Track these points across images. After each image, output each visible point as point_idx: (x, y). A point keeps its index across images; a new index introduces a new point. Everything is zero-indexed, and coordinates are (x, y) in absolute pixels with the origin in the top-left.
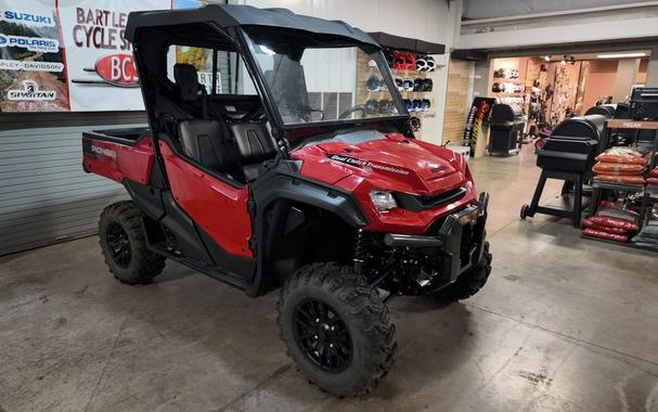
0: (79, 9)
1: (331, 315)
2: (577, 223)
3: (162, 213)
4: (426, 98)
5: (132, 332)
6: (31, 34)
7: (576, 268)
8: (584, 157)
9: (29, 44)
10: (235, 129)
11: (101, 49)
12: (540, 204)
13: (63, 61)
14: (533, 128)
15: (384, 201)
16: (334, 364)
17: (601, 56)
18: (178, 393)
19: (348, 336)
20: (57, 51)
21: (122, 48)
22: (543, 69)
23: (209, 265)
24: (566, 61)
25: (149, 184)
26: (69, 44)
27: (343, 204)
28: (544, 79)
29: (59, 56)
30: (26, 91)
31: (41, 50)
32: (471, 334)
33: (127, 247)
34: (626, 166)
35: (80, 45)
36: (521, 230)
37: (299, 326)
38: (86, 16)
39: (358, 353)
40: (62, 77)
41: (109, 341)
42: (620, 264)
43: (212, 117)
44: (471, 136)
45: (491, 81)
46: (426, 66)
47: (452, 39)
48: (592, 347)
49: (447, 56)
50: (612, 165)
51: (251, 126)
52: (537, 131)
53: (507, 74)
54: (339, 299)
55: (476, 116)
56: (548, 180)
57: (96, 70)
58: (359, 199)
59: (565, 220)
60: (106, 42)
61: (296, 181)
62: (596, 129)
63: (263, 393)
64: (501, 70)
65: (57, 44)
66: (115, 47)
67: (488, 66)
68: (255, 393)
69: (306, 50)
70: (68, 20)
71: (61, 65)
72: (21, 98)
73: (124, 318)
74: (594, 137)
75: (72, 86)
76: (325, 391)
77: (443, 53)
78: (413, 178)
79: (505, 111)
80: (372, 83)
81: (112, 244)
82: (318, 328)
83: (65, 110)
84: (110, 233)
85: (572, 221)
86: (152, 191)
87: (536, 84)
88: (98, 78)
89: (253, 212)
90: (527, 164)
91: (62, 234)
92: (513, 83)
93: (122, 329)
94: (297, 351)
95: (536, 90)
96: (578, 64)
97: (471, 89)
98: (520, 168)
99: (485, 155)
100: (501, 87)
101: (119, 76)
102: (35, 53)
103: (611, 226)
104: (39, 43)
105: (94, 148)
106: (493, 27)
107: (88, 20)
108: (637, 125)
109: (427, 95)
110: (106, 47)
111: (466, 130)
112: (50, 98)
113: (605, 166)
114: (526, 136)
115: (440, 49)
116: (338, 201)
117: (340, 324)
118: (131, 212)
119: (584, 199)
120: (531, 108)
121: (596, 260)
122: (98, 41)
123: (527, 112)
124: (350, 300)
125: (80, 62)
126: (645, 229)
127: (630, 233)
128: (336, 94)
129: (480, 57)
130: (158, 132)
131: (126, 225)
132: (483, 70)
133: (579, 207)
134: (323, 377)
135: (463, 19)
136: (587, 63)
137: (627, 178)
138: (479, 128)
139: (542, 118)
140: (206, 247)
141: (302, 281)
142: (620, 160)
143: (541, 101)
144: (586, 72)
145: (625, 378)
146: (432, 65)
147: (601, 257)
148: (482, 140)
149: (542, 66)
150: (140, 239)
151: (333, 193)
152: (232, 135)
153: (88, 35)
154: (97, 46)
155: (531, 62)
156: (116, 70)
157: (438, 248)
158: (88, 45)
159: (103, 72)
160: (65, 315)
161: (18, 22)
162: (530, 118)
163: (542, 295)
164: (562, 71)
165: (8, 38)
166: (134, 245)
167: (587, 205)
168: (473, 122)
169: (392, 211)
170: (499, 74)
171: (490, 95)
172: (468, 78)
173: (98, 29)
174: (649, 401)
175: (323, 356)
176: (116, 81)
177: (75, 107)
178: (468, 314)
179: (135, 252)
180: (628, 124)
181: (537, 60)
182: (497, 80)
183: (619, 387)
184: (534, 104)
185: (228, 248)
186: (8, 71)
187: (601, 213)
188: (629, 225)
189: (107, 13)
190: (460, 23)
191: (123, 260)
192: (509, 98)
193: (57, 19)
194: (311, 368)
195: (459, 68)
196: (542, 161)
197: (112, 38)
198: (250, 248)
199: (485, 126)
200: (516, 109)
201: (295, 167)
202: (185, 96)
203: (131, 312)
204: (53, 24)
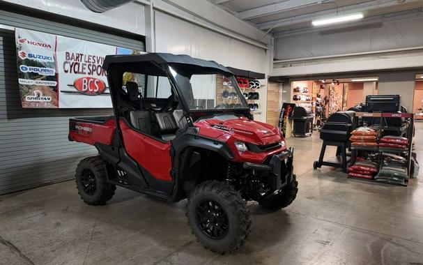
0: (67, 53)
1: (216, 207)
2: (345, 171)
3: (118, 160)
4: (256, 103)
5: (100, 228)
6: (40, 65)
7: (345, 193)
8: (345, 133)
9: (40, 71)
10: (157, 115)
11: (77, 74)
12: (324, 160)
13: (57, 81)
14: (318, 121)
15: (241, 147)
16: (219, 235)
17: (354, 80)
18: (134, 255)
19: (226, 217)
20: (54, 75)
21: (89, 74)
22: (322, 87)
23: (145, 188)
24: (335, 83)
25: (111, 145)
26: (61, 71)
27: (222, 148)
28: (323, 93)
29: (55, 78)
30: (35, 96)
31: (45, 74)
32: (290, 224)
33: (94, 183)
34: (367, 137)
35: (66, 72)
36: (314, 175)
37: (198, 216)
38: (71, 56)
39: (232, 225)
40: (56, 89)
41: (88, 233)
42: (368, 190)
43: (145, 110)
44: (282, 126)
45: (292, 94)
46: (255, 85)
47: (268, 71)
48: (354, 228)
49: (266, 80)
50: (359, 137)
51: (165, 114)
52: (321, 123)
53: (301, 90)
54: (221, 196)
55: (285, 114)
56: (327, 146)
57: (74, 86)
58: (229, 145)
59: (339, 169)
60: (80, 71)
61: (196, 137)
62: (350, 118)
63: (180, 254)
64: (298, 88)
65: (55, 71)
66: (85, 73)
67: (290, 86)
68: (175, 254)
69: (193, 76)
70: (61, 58)
71: (56, 83)
72: (33, 100)
73: (94, 222)
74: (350, 122)
75: (60, 94)
76: (214, 252)
77: (264, 78)
78: (255, 136)
79: (301, 111)
80: (225, 94)
81: (84, 182)
82: (210, 216)
83: (56, 107)
84: (83, 175)
85: (342, 169)
86: (113, 149)
87: (319, 96)
88: (75, 90)
89: (173, 155)
90: (316, 141)
91: (48, 180)
92: (305, 95)
93: (94, 227)
94: (198, 230)
95: (318, 99)
96: (341, 85)
97: (281, 98)
98: (313, 144)
99: (291, 136)
100: (298, 97)
101: (86, 89)
102: (42, 76)
103: (363, 170)
104: (45, 71)
105: (77, 127)
106: (291, 64)
107: (72, 58)
108: (371, 115)
109: (256, 102)
110: (81, 73)
111: (280, 122)
112: (48, 100)
113: (356, 137)
114: (315, 126)
115: (262, 76)
116: (219, 146)
117: (221, 211)
118: (98, 162)
119: (348, 158)
120: (316, 109)
121: (356, 189)
122: (76, 70)
123: (314, 112)
124: (227, 197)
125: (65, 81)
126: (381, 171)
127: (374, 174)
128: (205, 100)
129: (285, 81)
130: (119, 115)
131: (94, 170)
132: (287, 88)
133: (345, 162)
134: (213, 243)
135: (274, 60)
136: (347, 84)
137: (368, 143)
138: (287, 121)
139: (323, 116)
140: (144, 177)
141: (200, 190)
142: (363, 134)
143: (322, 106)
144: (347, 89)
145: (371, 242)
146: (258, 85)
147: (359, 187)
148: (289, 128)
149: (321, 86)
150: (103, 177)
151: (216, 142)
152: (156, 119)
153: (71, 67)
154: (76, 73)
155: (315, 84)
156: (85, 86)
157: (270, 171)
158: (71, 72)
159: (78, 87)
160: (59, 221)
161: (35, 59)
162: (316, 115)
163: (327, 205)
164: (333, 89)
165: (28, 68)
166: (99, 180)
167: (349, 161)
168: (283, 117)
169: (245, 152)
170: (296, 90)
171: (292, 102)
172: (279, 92)
173: (76, 63)
174: (382, 250)
175: (212, 231)
176: (84, 92)
177: (61, 106)
178: (287, 215)
179: (99, 185)
180: (366, 114)
181: (318, 83)
182: (296, 94)
183: (368, 245)
184: (318, 107)
185: (159, 176)
186: (27, 86)
187: (357, 163)
188: (372, 170)
189: (82, 55)
190: (272, 62)
191: (90, 191)
192: (303, 103)
193: (55, 58)
194: (206, 239)
195: (273, 87)
196: (323, 136)
197: (83, 68)
198: (171, 175)
199: (290, 119)
200: (308, 110)
201: (196, 131)
202: (132, 98)
203: (98, 219)
204: (53, 61)
